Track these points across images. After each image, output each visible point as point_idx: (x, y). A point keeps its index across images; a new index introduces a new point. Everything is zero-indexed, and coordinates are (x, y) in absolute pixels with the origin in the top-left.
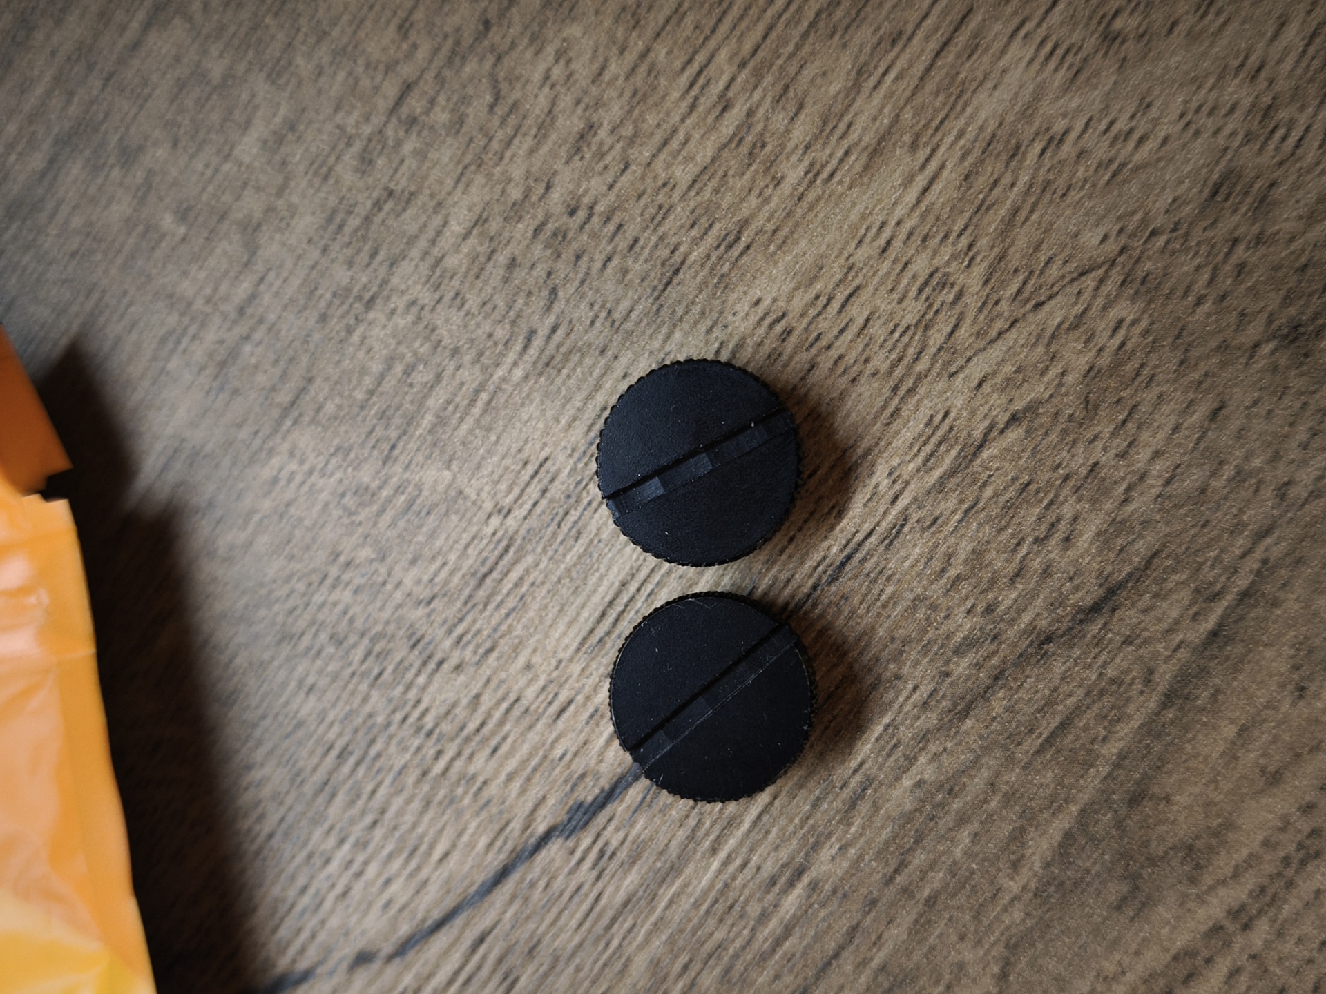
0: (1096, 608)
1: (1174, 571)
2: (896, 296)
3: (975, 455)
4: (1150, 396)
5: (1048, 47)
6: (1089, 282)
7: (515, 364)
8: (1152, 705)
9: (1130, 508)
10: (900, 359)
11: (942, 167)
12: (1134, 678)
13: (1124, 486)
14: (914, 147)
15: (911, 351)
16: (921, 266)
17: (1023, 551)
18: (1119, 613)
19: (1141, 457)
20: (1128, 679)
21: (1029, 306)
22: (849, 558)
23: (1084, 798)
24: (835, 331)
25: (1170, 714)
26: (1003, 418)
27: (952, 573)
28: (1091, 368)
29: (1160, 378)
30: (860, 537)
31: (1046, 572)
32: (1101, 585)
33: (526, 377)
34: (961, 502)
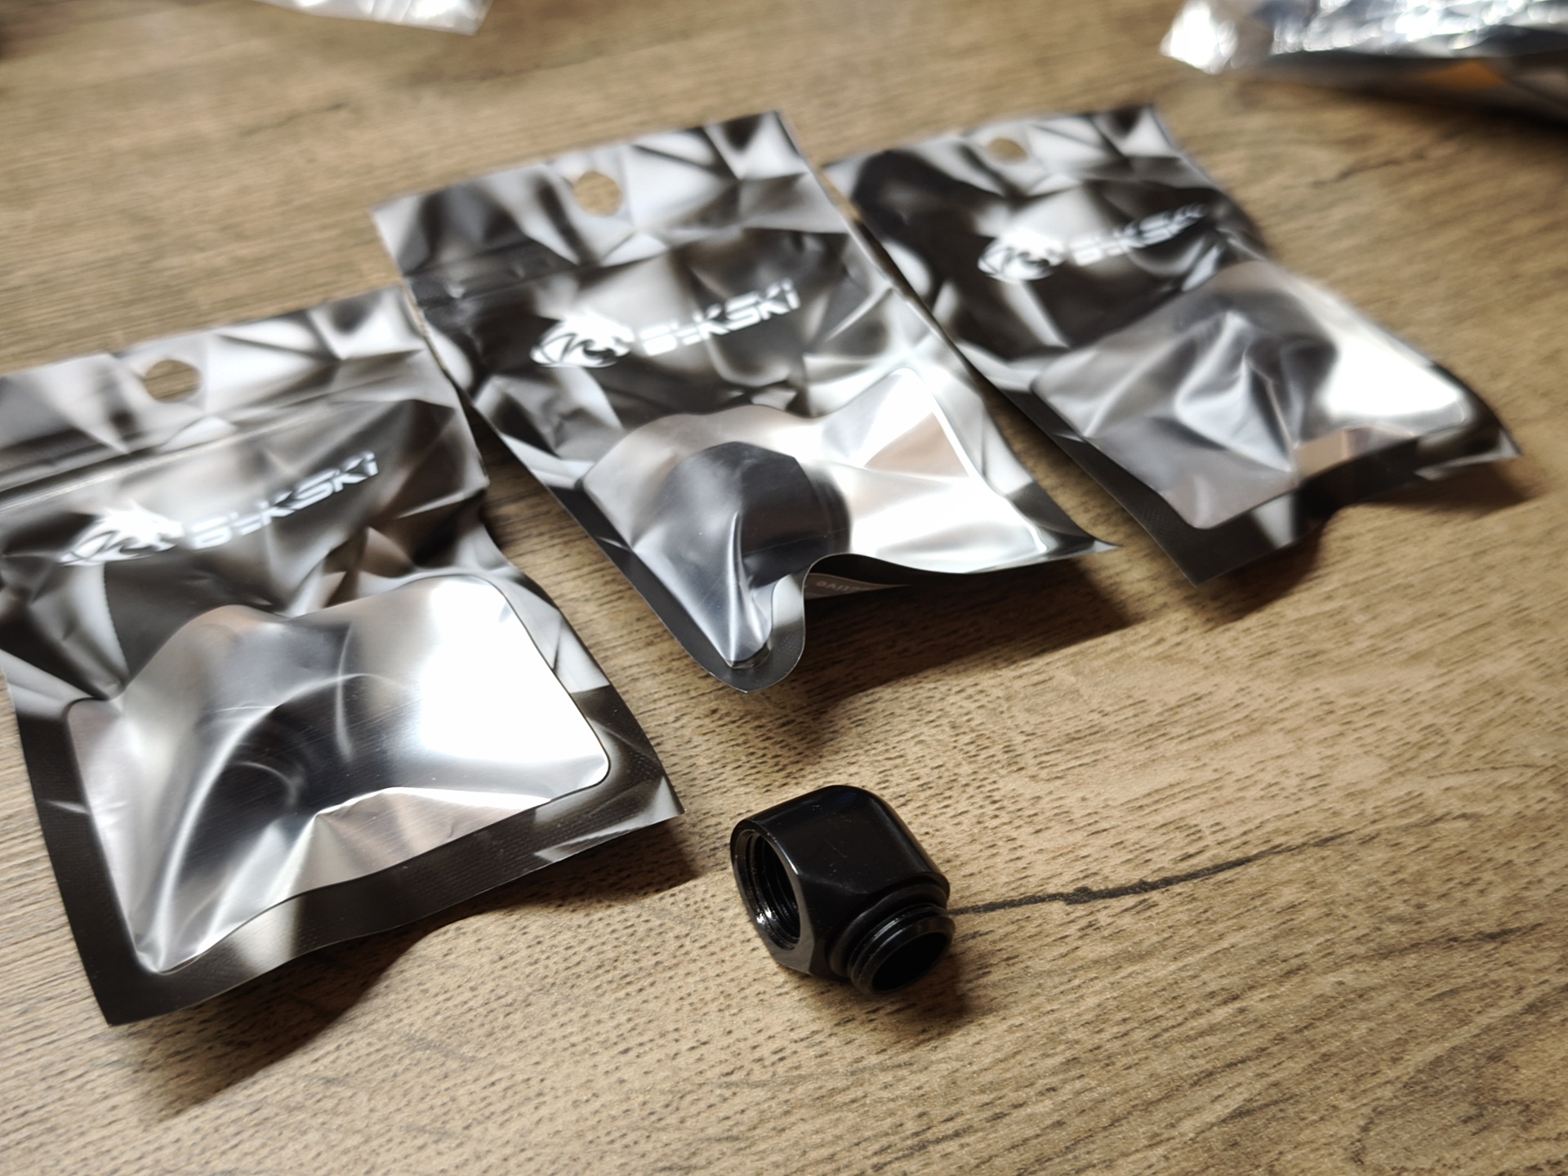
0: (1492, 937)
1: (1550, 939)
4: (1555, 843)
6: (1530, 772)
8: (1518, 1006)
9: (1527, 894)
10: (1399, 756)
12: (1508, 987)
13: (1527, 880)
17: (1451, 885)
18: (1506, 946)
19: (1542, 871)
20: (1505, 985)
22: (1332, 839)
24: (1361, 724)
25: (1530, 1018)
31: (1463, 902)
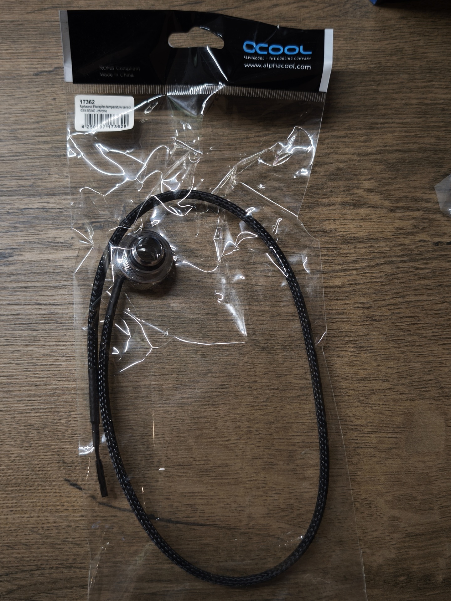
2: (284, 501)
3: (267, 536)
5: (344, 494)
7: (222, 441)
11: (311, 492)
14: (311, 484)
15: (276, 511)
16: (292, 501)
21: (299, 525)
26: (277, 536)
27: (244, 548)
30: (238, 528)
33: (221, 445)
34: (258, 540)
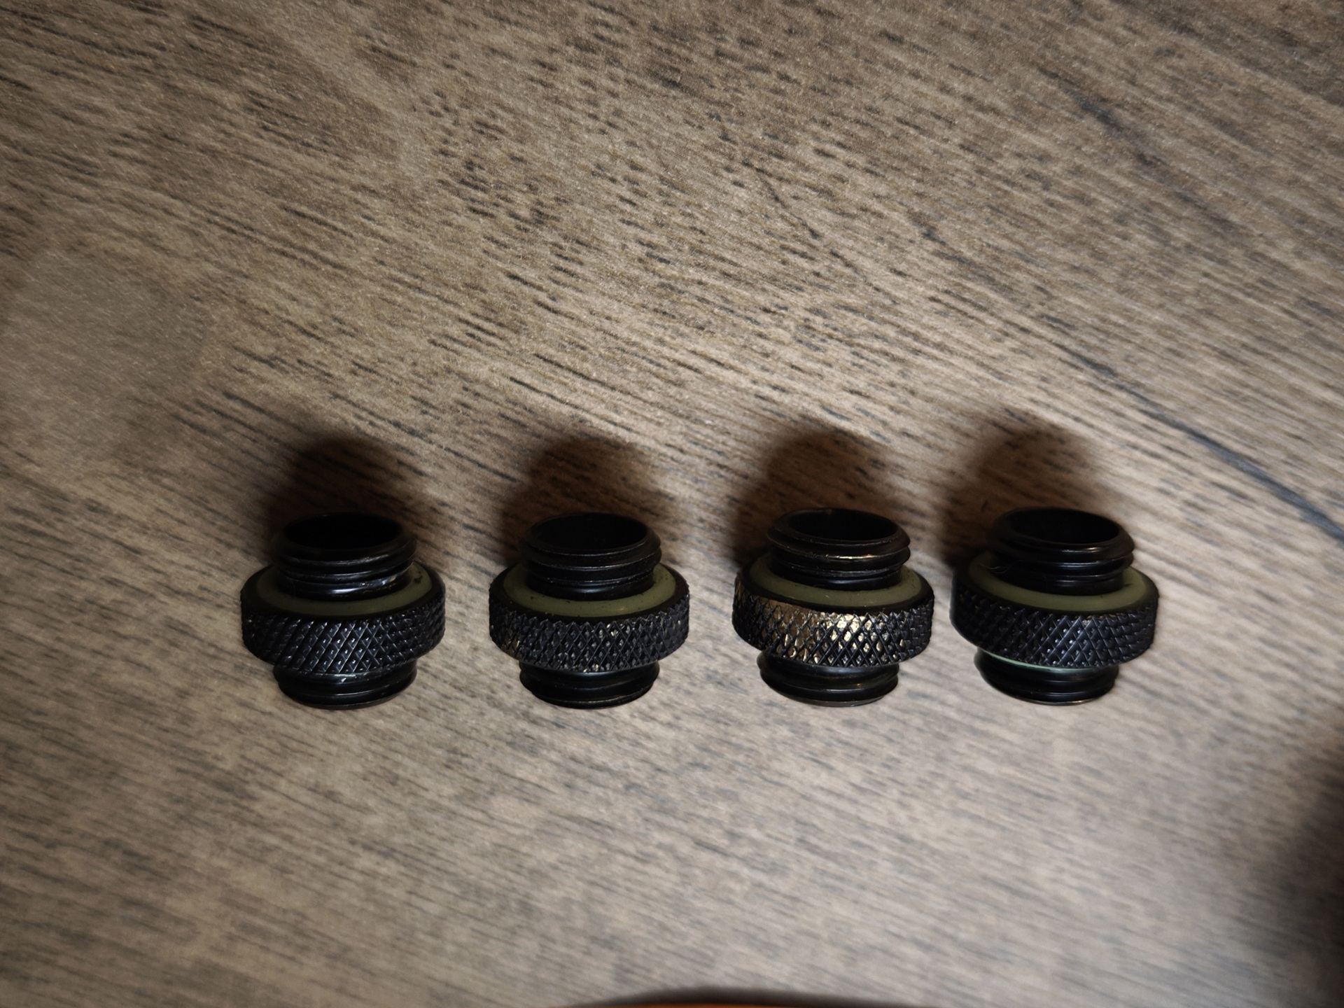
2: (826, 370)
3: (971, 263)
5: (559, 275)
11: (694, 352)
14: (679, 384)
15: (877, 345)
16: (792, 353)
21: (816, 242)
23: (1291, 90)
26: (931, 246)
27: (1088, 262)
28: (868, 171)
29: (867, 101)
32: (1081, 117)
34: (1017, 268)
